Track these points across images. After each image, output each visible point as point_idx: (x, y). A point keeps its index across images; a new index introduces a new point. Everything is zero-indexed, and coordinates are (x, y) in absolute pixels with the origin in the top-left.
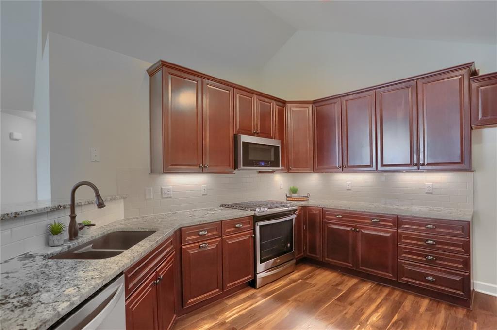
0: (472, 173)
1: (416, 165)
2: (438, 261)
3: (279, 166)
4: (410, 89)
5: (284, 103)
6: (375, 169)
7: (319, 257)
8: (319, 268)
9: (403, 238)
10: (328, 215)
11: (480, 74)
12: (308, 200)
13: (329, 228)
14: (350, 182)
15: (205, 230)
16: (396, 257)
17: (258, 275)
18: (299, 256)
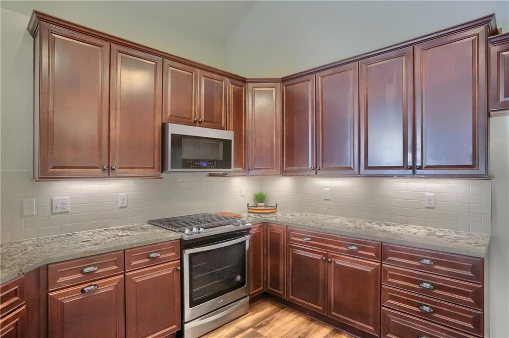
0: (490, 181)
1: (411, 168)
2: (436, 315)
3: (230, 167)
4: (404, 58)
5: (244, 81)
6: (358, 173)
7: (281, 293)
8: (283, 308)
9: (388, 277)
10: (294, 237)
11: (504, 32)
12: (276, 212)
13: (294, 255)
14: (328, 189)
15: (94, 266)
16: (379, 302)
17: (186, 326)
18: (256, 290)
